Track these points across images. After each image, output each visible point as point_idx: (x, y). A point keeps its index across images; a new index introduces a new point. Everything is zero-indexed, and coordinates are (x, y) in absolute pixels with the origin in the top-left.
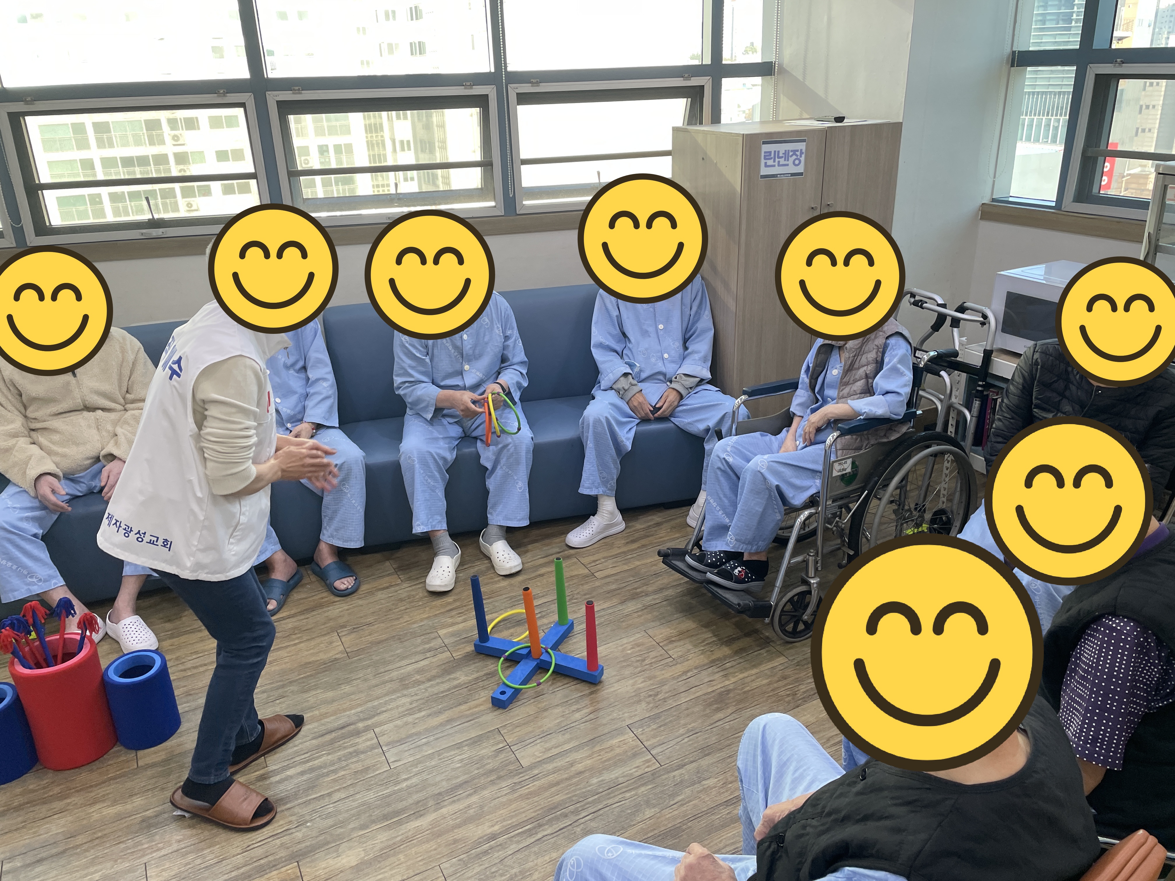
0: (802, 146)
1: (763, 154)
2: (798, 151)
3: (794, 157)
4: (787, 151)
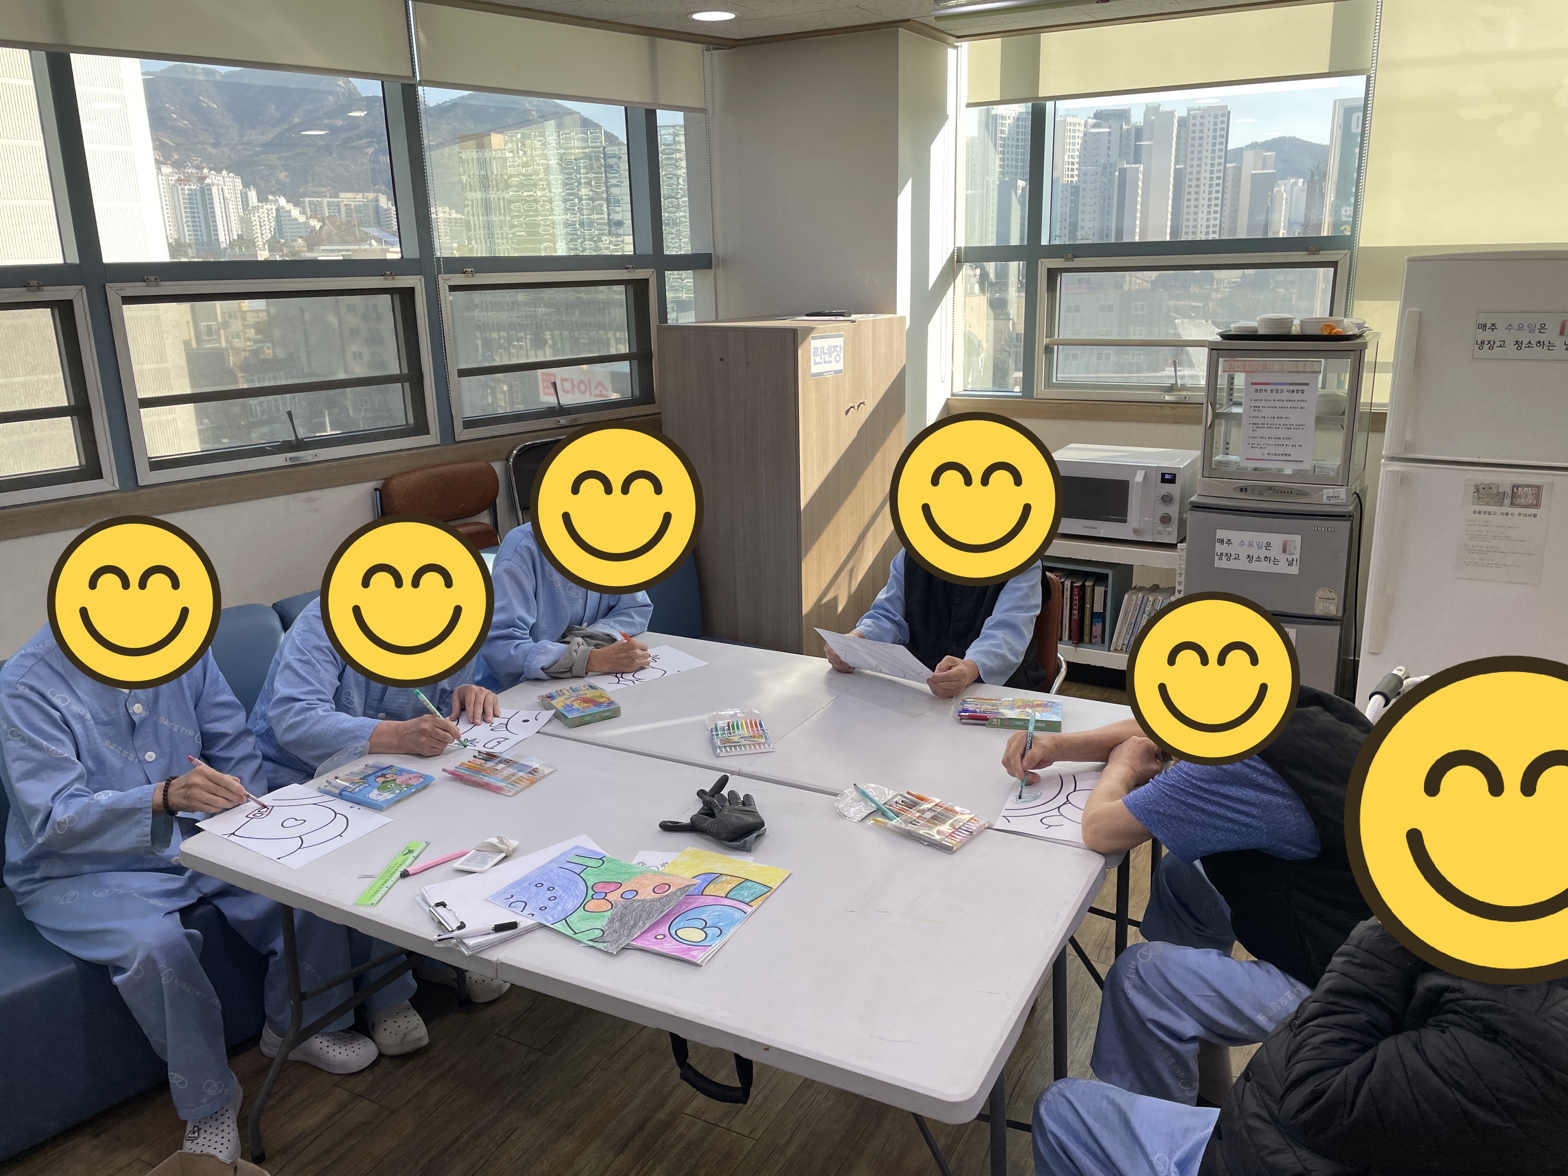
0: (840, 341)
1: (812, 351)
2: (837, 346)
3: (836, 353)
4: (830, 347)
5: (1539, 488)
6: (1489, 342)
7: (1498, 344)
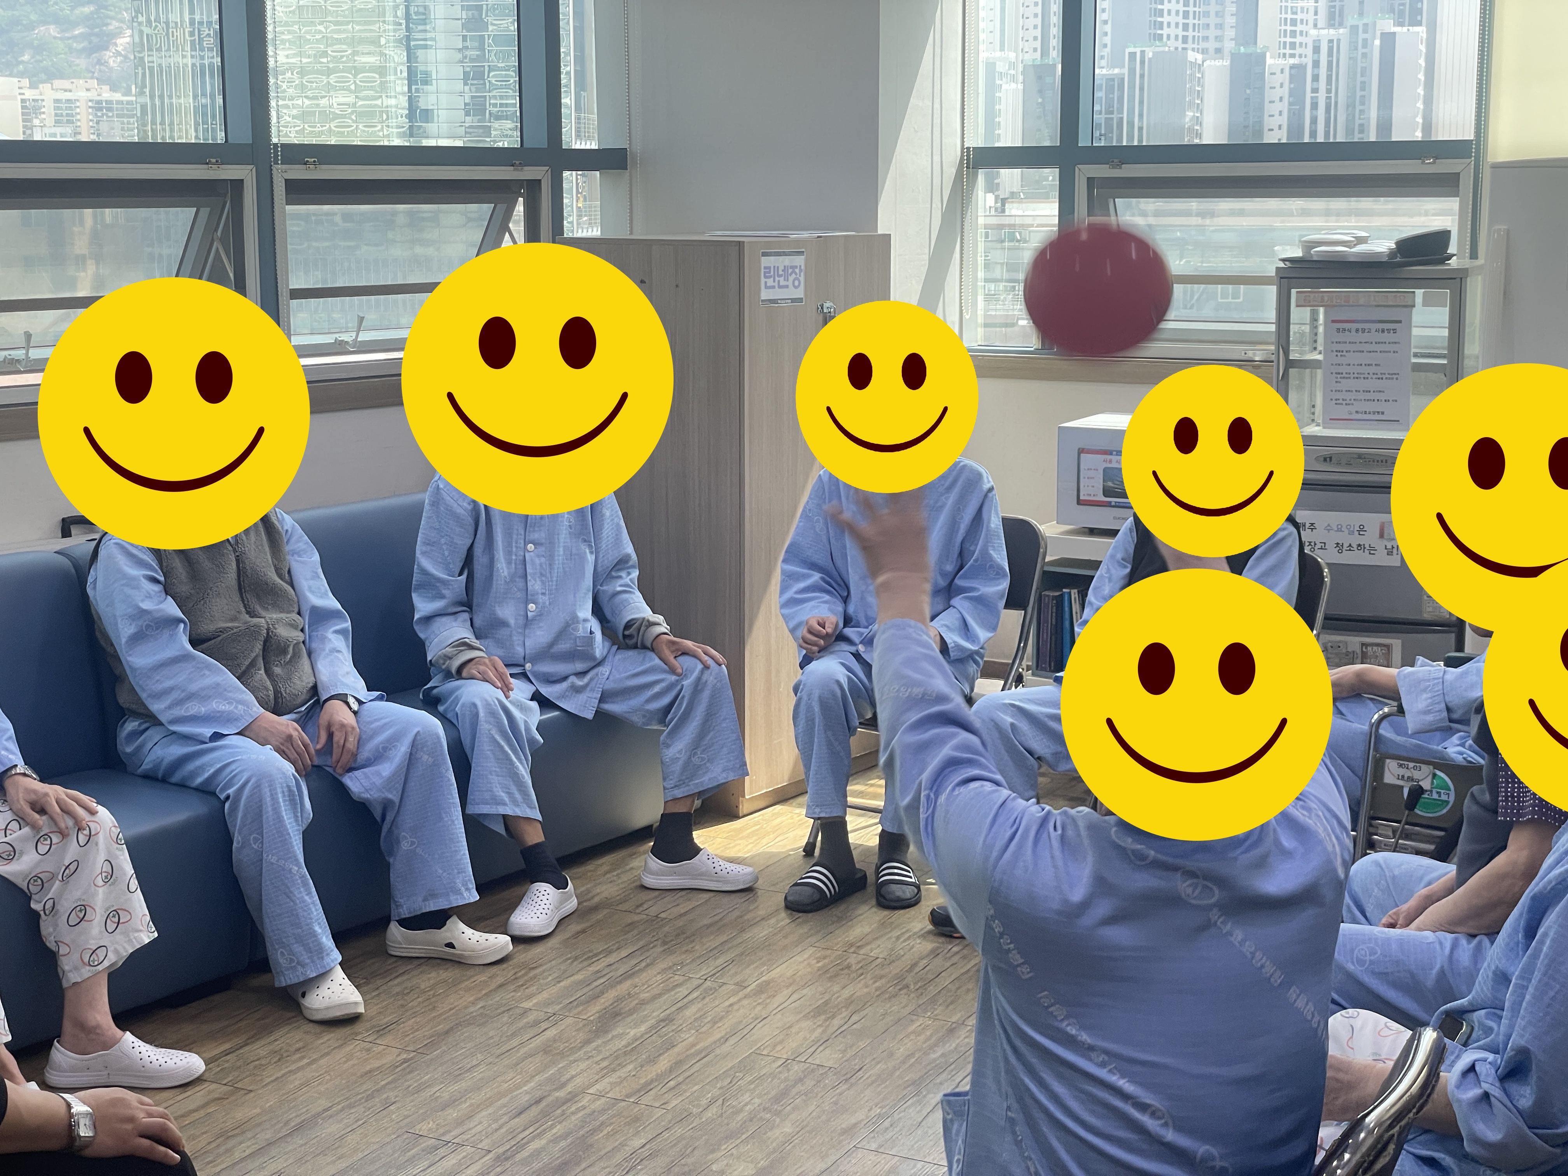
0: (799, 261)
1: (763, 270)
2: (796, 267)
3: (794, 276)
4: (787, 268)
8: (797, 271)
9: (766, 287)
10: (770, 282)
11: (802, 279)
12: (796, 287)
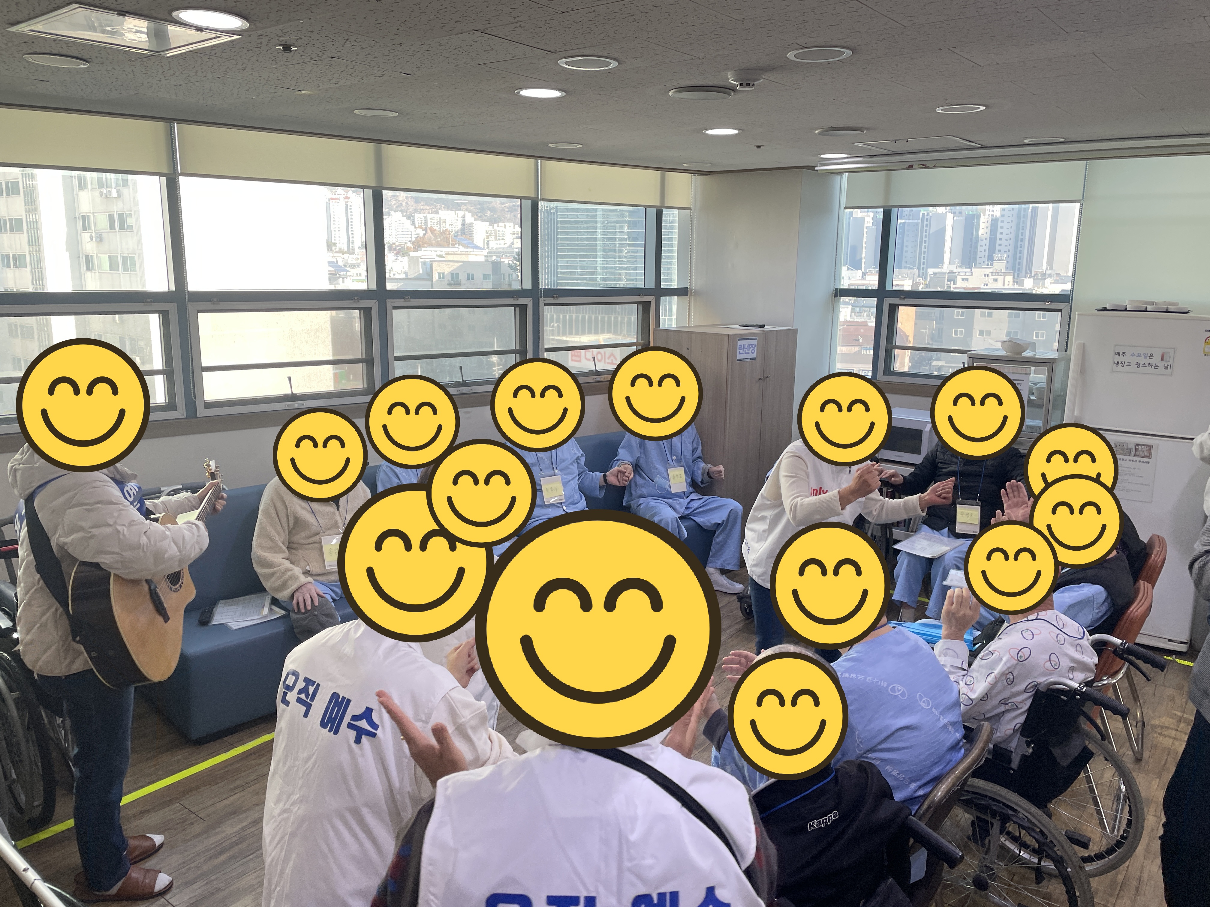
0: (754, 343)
1: (737, 346)
3: (752, 348)
4: (749, 345)
5: (1150, 447)
6: (1122, 363)
7: (1126, 364)
8: (754, 346)
9: (740, 353)
10: (741, 351)
11: (756, 349)
12: (752, 353)
